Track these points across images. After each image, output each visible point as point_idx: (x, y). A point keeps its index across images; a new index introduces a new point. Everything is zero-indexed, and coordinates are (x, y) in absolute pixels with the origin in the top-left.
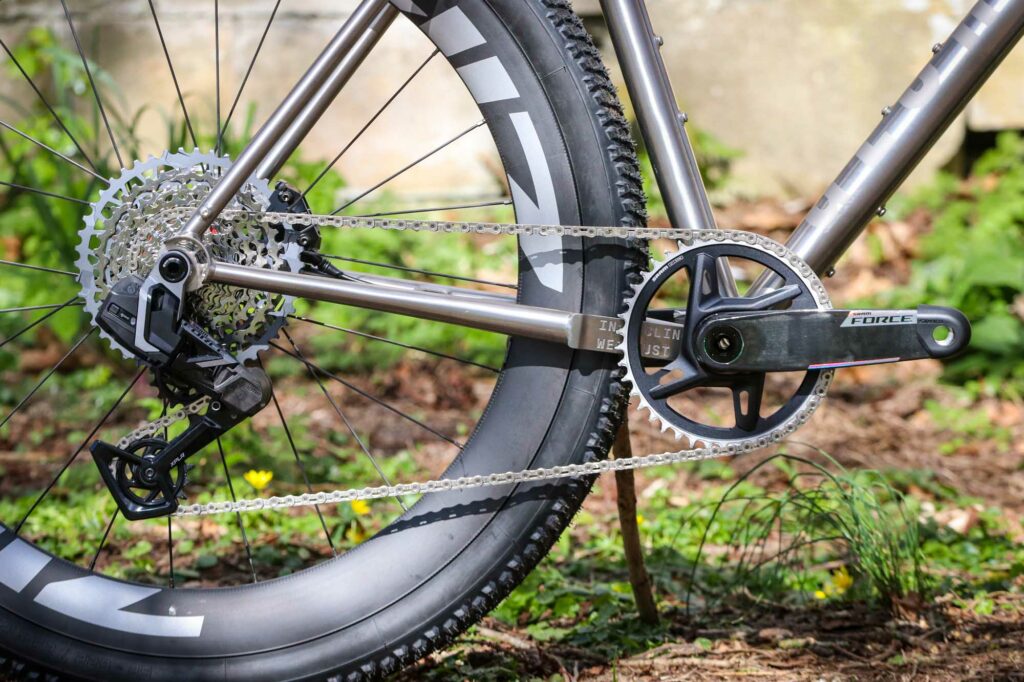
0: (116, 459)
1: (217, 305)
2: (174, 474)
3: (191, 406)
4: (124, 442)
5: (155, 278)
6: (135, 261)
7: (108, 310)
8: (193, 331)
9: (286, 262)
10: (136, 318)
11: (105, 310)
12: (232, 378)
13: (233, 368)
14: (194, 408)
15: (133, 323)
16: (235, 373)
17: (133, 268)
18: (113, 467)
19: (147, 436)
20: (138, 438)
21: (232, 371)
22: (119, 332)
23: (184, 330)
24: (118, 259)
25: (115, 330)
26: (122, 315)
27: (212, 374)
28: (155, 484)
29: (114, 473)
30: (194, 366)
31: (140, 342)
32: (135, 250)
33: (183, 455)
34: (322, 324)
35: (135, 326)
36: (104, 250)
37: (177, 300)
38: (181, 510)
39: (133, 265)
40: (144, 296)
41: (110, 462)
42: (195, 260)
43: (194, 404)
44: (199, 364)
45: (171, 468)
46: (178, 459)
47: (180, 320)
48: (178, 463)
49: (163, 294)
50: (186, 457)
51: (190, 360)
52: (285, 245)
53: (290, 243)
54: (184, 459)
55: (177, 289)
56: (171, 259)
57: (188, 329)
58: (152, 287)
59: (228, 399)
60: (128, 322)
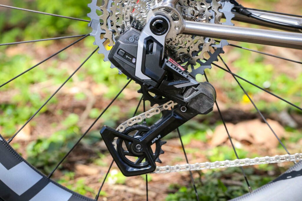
0: (116, 138)
1: (181, 42)
2: (153, 147)
3: (164, 105)
4: (122, 128)
5: (147, 32)
6: (128, 16)
7: (118, 53)
8: (172, 65)
9: (223, 14)
10: (136, 58)
11: (116, 53)
12: (195, 94)
13: (196, 87)
14: (166, 107)
15: (134, 61)
16: (197, 90)
17: (127, 20)
18: (115, 143)
19: (136, 124)
20: (131, 125)
21: (196, 89)
22: (125, 67)
23: (166, 65)
24: (117, 13)
25: (122, 65)
26: (127, 56)
27: (182, 92)
28: (142, 153)
29: (115, 147)
30: (172, 87)
31: (139, 74)
32: (128, 8)
33: (159, 136)
34: (241, 47)
35: (135, 64)
36: (107, 7)
37: (161, 46)
38: (158, 170)
39: (127, 18)
40: (141, 45)
41: (113, 140)
42: (171, 19)
43: (166, 104)
44: (175, 86)
45: (152, 144)
46: (156, 139)
47: (164, 59)
48: (156, 141)
49: (153, 42)
50: (162, 137)
51: (170, 84)
52: (223, 3)
53: (226, 2)
54: (160, 138)
55: (161, 39)
56: (157, 21)
57: (169, 65)
58: (146, 39)
59: (192, 106)
60: (131, 61)
